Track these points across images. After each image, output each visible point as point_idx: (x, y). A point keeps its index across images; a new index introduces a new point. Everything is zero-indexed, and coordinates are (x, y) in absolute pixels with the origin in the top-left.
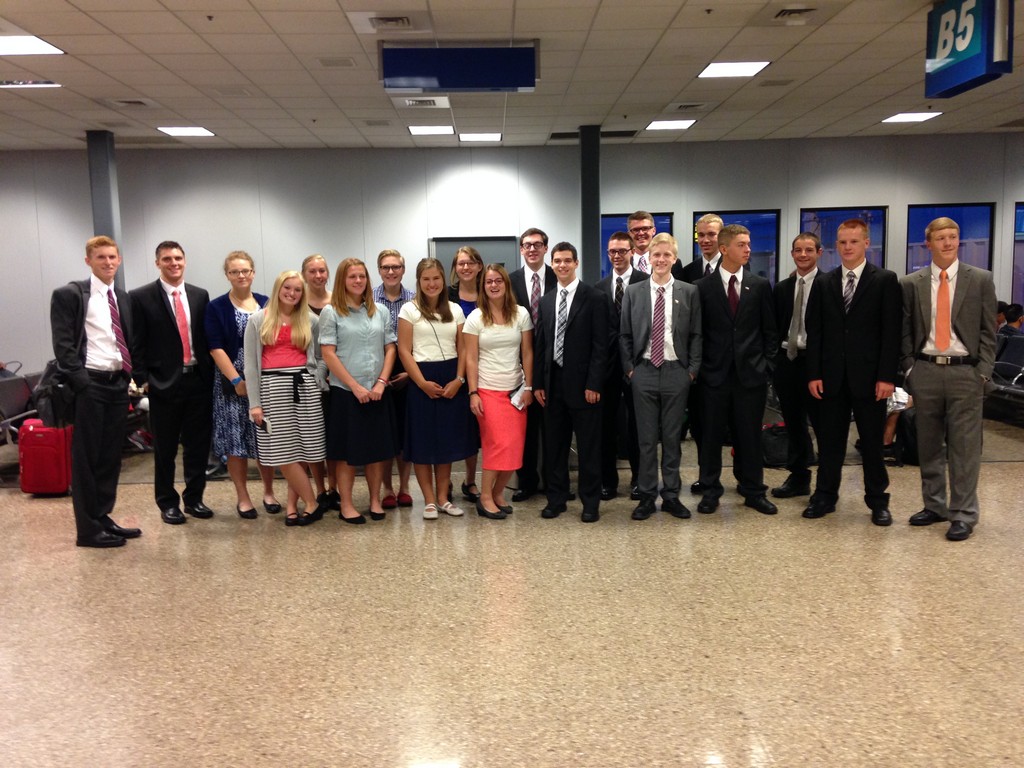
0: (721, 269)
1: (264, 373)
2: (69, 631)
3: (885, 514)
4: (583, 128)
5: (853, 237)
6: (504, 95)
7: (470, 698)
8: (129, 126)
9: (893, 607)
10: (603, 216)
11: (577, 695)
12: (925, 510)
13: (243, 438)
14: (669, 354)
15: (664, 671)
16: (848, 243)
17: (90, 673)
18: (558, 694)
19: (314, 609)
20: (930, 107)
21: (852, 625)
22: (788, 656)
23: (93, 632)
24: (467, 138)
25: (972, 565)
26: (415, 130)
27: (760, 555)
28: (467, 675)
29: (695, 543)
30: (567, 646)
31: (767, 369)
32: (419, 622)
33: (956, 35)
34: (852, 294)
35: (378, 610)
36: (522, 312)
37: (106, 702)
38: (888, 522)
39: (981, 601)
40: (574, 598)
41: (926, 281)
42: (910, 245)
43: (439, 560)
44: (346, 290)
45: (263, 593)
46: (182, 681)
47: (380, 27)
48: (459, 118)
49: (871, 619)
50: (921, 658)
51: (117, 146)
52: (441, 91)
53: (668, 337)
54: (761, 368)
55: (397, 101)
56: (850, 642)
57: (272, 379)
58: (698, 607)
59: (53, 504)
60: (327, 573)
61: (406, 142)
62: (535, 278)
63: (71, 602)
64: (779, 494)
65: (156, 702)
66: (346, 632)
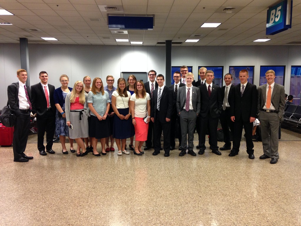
0: (206, 83)
1: (71, 111)
2: (11, 187)
3: (253, 156)
4: (167, 41)
5: (244, 75)
6: (143, 31)
7: (131, 208)
8: (32, 37)
9: (255, 183)
10: (172, 67)
11: (162, 208)
12: (264, 155)
13: (64, 130)
14: (191, 108)
15: (188, 201)
16: (242, 77)
17: (17, 200)
18: (157, 207)
19: (85, 181)
20: (267, 38)
21: (243, 188)
22: (224, 197)
23: (18, 187)
24: (132, 43)
25: (277, 171)
26: (118, 40)
27: (216, 167)
28: (130, 202)
29: (197, 163)
30: (159, 193)
31: (219, 113)
32: (116, 186)
33: (275, 17)
34: (243, 91)
35: (104, 182)
36: (147, 95)
37: (22, 208)
38: (253, 158)
39: (280, 181)
40: (162, 179)
41: (265, 88)
42: (261, 77)
43: (122, 167)
44: (96, 87)
45: (69, 176)
46: (45, 202)
47: (108, 10)
48: (130, 37)
49: (248, 186)
50: (263, 198)
51: (29, 43)
52: (125, 29)
53: (191, 103)
54: (217, 112)
55: (112, 31)
56: (242, 193)
57: (73, 113)
58: (198, 182)
59: (7, 149)
60: (89, 171)
61: (115, 44)
62: (152, 85)
63: (12, 178)
64: (222, 149)
65: (37, 209)
66: (94, 188)
